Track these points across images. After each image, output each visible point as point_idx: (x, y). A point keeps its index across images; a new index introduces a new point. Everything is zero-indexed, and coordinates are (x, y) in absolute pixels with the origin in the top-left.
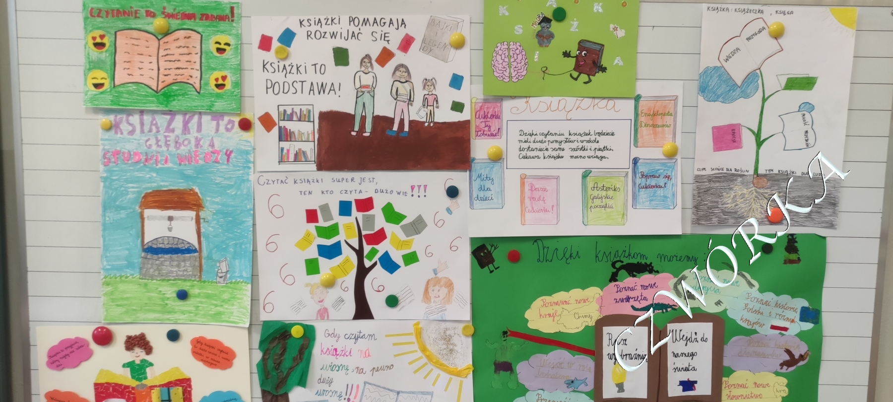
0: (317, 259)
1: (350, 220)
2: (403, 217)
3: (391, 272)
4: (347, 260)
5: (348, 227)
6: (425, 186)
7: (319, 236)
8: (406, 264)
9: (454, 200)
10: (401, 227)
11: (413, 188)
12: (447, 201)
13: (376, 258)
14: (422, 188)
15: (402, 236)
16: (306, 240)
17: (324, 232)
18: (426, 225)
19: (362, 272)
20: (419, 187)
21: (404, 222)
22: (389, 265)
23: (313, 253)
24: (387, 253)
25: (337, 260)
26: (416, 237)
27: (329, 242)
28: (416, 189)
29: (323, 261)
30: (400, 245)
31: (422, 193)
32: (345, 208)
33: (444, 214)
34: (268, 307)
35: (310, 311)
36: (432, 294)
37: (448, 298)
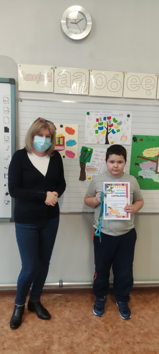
1: (105, 121)
3: (114, 134)
4: (104, 131)
5: (105, 123)
6: (123, 114)
7: (99, 125)
9: (129, 118)
10: (117, 124)
11: (120, 115)
12: (127, 118)
13: (111, 130)
14: (122, 115)
16: (96, 125)
18: (122, 123)
19: (108, 133)
22: (113, 132)
23: (97, 129)
24: (113, 129)
26: (120, 126)
27: (101, 126)
28: (121, 115)
29: (99, 131)
32: (105, 119)
34: (87, 141)
35: (96, 142)
36: (122, 139)
37: (126, 140)
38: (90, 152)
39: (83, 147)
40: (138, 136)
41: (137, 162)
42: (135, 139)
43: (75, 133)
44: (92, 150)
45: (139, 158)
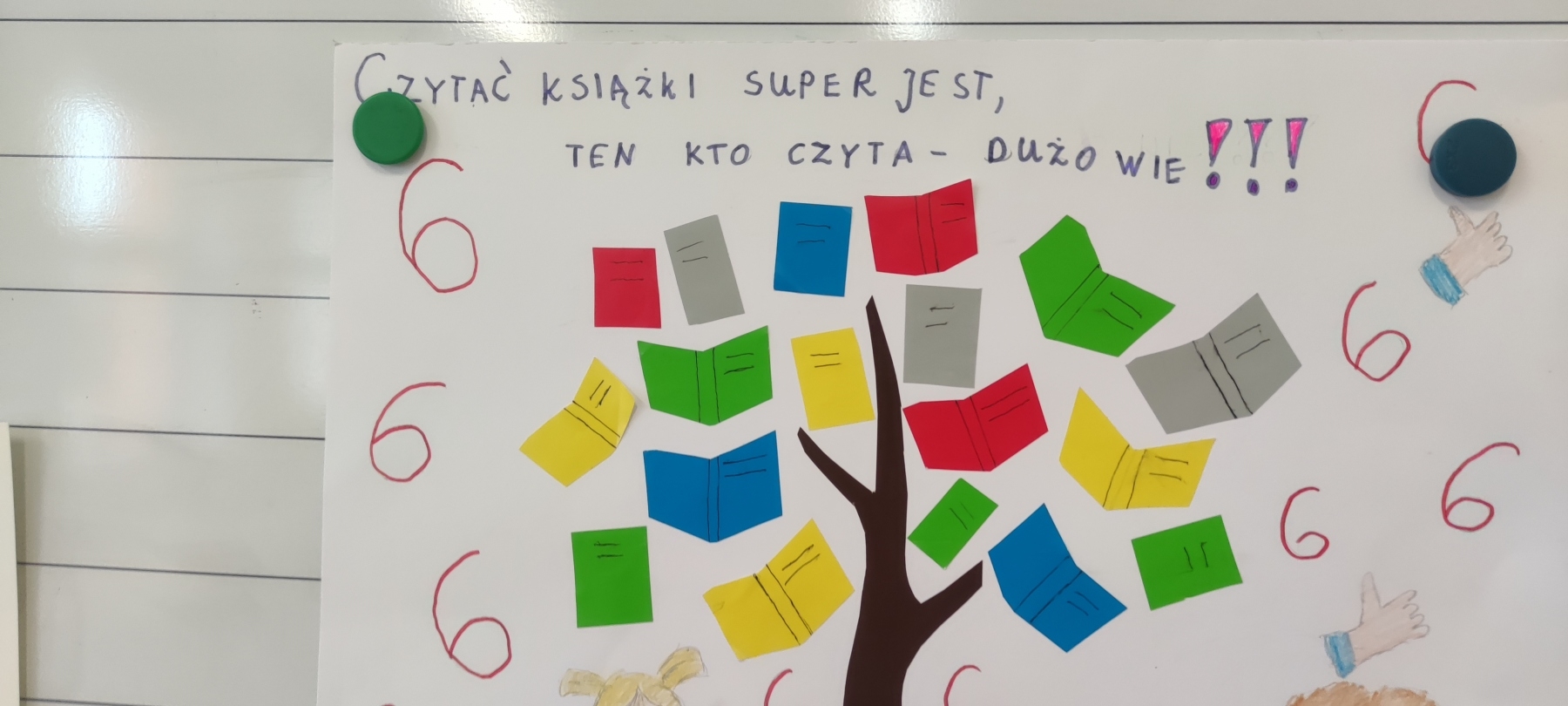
0: (641, 532)
2: (1147, 308)
4: (809, 551)
5: (821, 357)
6: (1296, 128)
7: (658, 402)
8: (1159, 596)
9: (1477, 213)
11: (1216, 134)
13: (976, 550)
14: (1275, 137)
15: (1138, 423)
18: (1289, 364)
19: (891, 631)
20: (1257, 128)
21: (1155, 340)
22: (1056, 595)
23: (619, 498)
24: (1041, 518)
25: (751, 549)
27: (711, 440)
28: (1238, 140)
29: (668, 550)
30: (1126, 476)
33: (1407, 300)
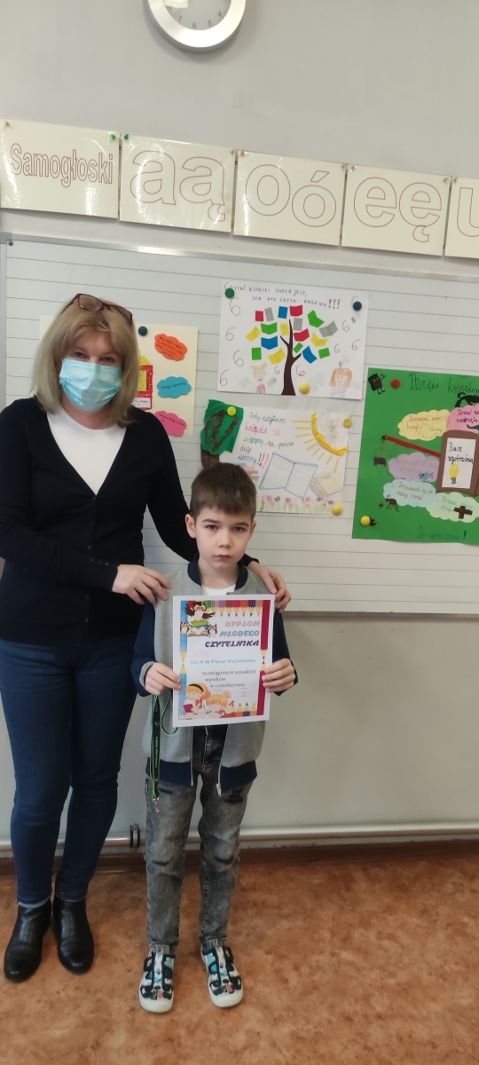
0: (260, 349)
1: (285, 321)
2: (322, 322)
3: (310, 361)
4: (281, 351)
7: (263, 331)
8: (321, 357)
10: (320, 330)
12: (352, 312)
15: (320, 336)
16: (254, 333)
17: (266, 329)
18: (337, 329)
20: (335, 301)
21: (322, 326)
25: (274, 350)
26: (329, 338)
30: (318, 343)
31: (336, 306)
32: (282, 312)
33: (349, 322)
34: (224, 382)
35: (252, 386)
36: (336, 379)
37: (348, 384)
38: (233, 419)
39: (212, 403)
40: (385, 373)
41: (379, 456)
42: (375, 381)
43: (186, 355)
44: (239, 413)
45: (388, 443)
